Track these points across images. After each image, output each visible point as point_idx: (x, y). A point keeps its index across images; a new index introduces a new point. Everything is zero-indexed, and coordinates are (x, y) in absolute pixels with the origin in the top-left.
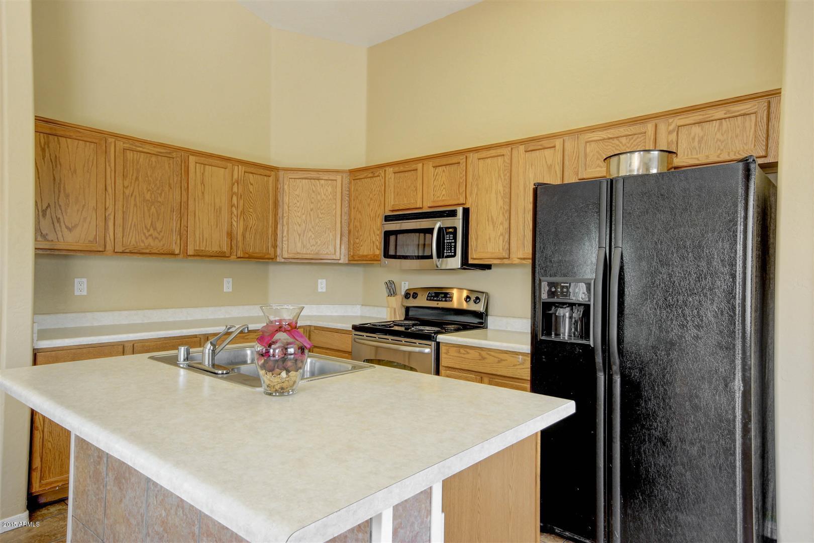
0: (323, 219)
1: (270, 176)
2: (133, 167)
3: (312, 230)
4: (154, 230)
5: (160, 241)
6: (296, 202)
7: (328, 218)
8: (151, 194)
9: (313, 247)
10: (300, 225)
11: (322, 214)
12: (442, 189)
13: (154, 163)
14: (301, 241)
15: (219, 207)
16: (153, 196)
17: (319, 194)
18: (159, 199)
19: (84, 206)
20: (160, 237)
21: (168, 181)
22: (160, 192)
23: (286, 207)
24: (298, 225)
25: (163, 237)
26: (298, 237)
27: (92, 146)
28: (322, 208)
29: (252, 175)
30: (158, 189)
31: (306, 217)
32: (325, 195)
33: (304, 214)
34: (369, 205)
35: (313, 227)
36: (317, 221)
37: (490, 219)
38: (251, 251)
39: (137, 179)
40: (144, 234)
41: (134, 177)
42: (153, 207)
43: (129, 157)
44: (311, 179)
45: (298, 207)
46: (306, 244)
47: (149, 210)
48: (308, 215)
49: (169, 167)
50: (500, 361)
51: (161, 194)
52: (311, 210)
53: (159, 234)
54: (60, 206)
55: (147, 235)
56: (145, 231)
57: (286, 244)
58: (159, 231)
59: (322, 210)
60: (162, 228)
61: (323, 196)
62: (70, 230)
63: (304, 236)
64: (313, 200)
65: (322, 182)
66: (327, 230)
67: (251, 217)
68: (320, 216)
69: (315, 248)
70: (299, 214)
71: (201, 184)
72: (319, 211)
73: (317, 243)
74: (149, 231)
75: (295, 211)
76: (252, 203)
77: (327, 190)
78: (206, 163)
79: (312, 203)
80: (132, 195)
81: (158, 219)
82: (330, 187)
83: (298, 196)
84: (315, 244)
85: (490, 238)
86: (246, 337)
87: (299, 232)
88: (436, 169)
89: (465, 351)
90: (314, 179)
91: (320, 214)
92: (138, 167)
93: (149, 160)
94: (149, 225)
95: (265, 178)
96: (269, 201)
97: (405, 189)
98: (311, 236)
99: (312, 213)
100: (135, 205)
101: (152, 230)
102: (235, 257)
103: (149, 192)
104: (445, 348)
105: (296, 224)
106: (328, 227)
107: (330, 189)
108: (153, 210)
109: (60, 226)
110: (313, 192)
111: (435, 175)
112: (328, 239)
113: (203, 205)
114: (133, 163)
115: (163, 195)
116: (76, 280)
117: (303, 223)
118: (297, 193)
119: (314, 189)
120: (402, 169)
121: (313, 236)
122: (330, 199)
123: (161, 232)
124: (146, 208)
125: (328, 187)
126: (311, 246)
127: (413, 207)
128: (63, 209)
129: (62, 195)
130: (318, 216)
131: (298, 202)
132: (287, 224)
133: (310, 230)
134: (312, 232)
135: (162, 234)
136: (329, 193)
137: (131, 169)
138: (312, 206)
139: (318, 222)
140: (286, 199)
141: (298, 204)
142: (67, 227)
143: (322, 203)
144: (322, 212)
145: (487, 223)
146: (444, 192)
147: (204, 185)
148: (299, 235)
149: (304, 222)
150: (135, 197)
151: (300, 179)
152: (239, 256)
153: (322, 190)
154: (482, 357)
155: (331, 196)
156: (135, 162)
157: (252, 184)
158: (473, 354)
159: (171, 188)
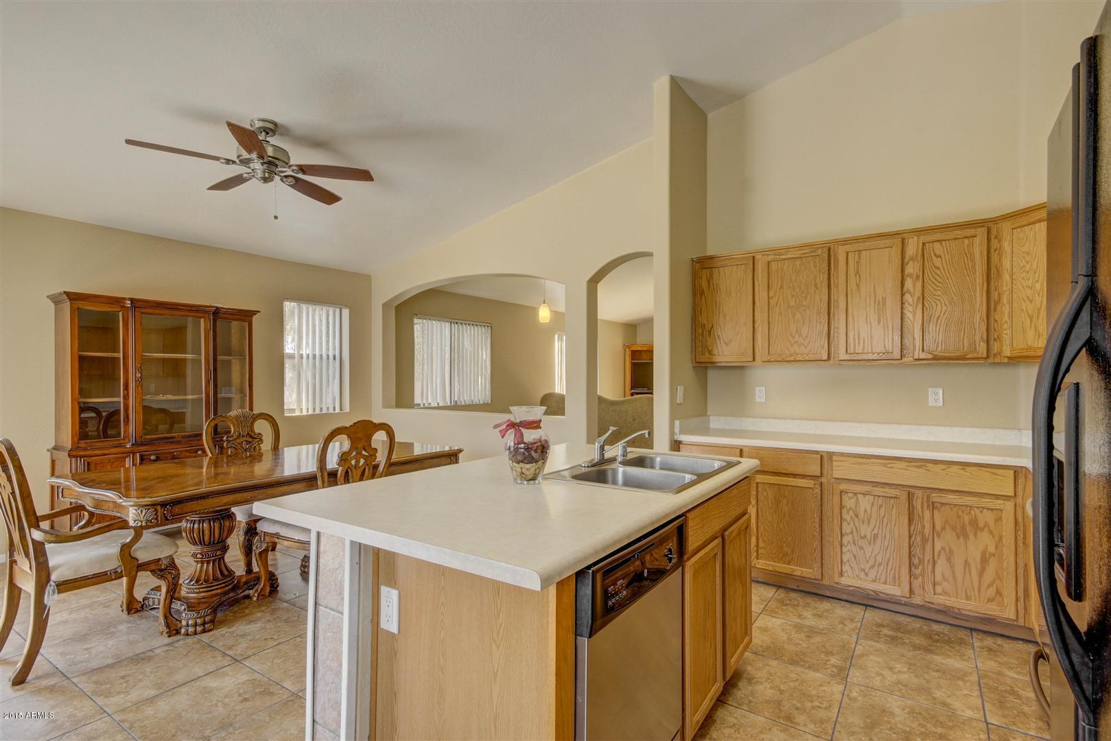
1: (975, 236)
2: (778, 276)
4: (799, 336)
5: (806, 347)
6: (1025, 263)
8: (796, 300)
10: (1031, 302)
13: (798, 266)
14: (1033, 324)
15: (883, 298)
16: (798, 301)
18: (805, 303)
19: (736, 322)
20: (806, 343)
21: (813, 282)
22: (805, 295)
23: (1007, 276)
24: (1027, 301)
25: (809, 342)
26: (1028, 320)
27: (743, 267)
29: (938, 244)
30: (803, 292)
38: (939, 349)
39: (782, 287)
40: (789, 341)
41: (779, 286)
42: (798, 313)
43: (773, 268)
45: (1028, 272)
47: (794, 317)
49: (815, 266)
51: (806, 298)
53: (805, 340)
54: (720, 325)
55: (792, 342)
56: (790, 338)
57: (1007, 334)
58: (804, 337)
60: (808, 333)
62: (727, 344)
63: (1038, 318)
67: (938, 302)
70: (1030, 283)
71: (856, 275)
74: (794, 338)
75: (1023, 278)
76: (940, 282)
78: (861, 249)
80: (777, 304)
81: (804, 324)
83: (1027, 254)
86: (889, 466)
87: (1030, 312)
92: (783, 274)
93: (794, 265)
94: (795, 330)
95: (966, 241)
96: (974, 273)
100: (780, 314)
101: (797, 336)
102: (912, 359)
103: (794, 298)
105: (1023, 299)
108: (798, 315)
109: (720, 343)
113: (858, 299)
114: (778, 272)
115: (808, 298)
116: (757, 388)
118: (1025, 249)
123: (806, 337)
124: (791, 316)
128: (722, 327)
129: (721, 315)
131: (1027, 262)
132: (1009, 303)
135: (808, 340)
137: (776, 278)
140: (1006, 264)
141: (1028, 267)
142: (725, 343)
147: (860, 276)
148: (1031, 318)
150: (780, 305)
151: (1029, 225)
152: (917, 358)
156: (780, 271)
157: (937, 257)
159: (817, 288)
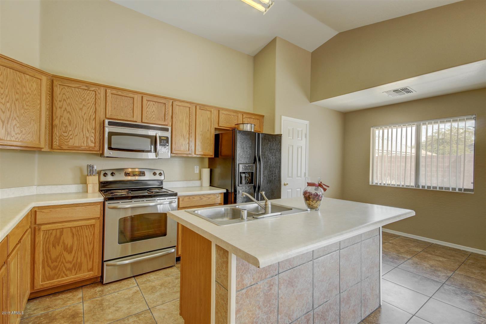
0: (28, 110)
3: (17, 119)
7: (34, 110)
9: (18, 135)
10: (3, 112)
11: (27, 106)
12: (152, 114)
14: (4, 127)
17: (24, 87)
28: (27, 100)
31: (11, 105)
32: (30, 89)
33: (8, 102)
34: (81, 109)
35: (18, 117)
36: (22, 111)
37: (182, 135)
44: (17, 71)
45: (2, 94)
46: (11, 132)
48: (13, 104)
50: (209, 198)
52: (16, 100)
59: (27, 102)
61: (28, 90)
63: (8, 123)
64: (18, 91)
65: (28, 77)
66: (32, 121)
68: (25, 107)
69: (20, 136)
70: (3, 101)
72: (24, 102)
73: (22, 132)
77: (32, 86)
79: (17, 93)
82: (35, 83)
83: (2, 83)
84: (19, 132)
85: (182, 145)
87: (3, 119)
88: (148, 102)
89: (193, 197)
90: (20, 72)
91: (25, 106)
97: (122, 107)
98: (16, 125)
99: (17, 103)
104: (181, 198)
106: (33, 118)
107: (35, 85)
110: (19, 83)
111: (148, 105)
112: (33, 130)
117: (7, 110)
119: (19, 81)
120: (120, 93)
121: (18, 125)
122: (35, 94)
125: (33, 83)
126: (16, 134)
127: (129, 120)
130: (23, 106)
133: (15, 119)
134: (17, 121)
136: (34, 89)
138: (17, 96)
139: (23, 113)
141: (2, 91)
143: (27, 96)
144: (27, 104)
145: (181, 137)
146: (154, 116)
148: (3, 122)
149: (9, 110)
151: (4, 66)
153: (27, 83)
154: (201, 199)
155: (35, 91)
158: (197, 198)
